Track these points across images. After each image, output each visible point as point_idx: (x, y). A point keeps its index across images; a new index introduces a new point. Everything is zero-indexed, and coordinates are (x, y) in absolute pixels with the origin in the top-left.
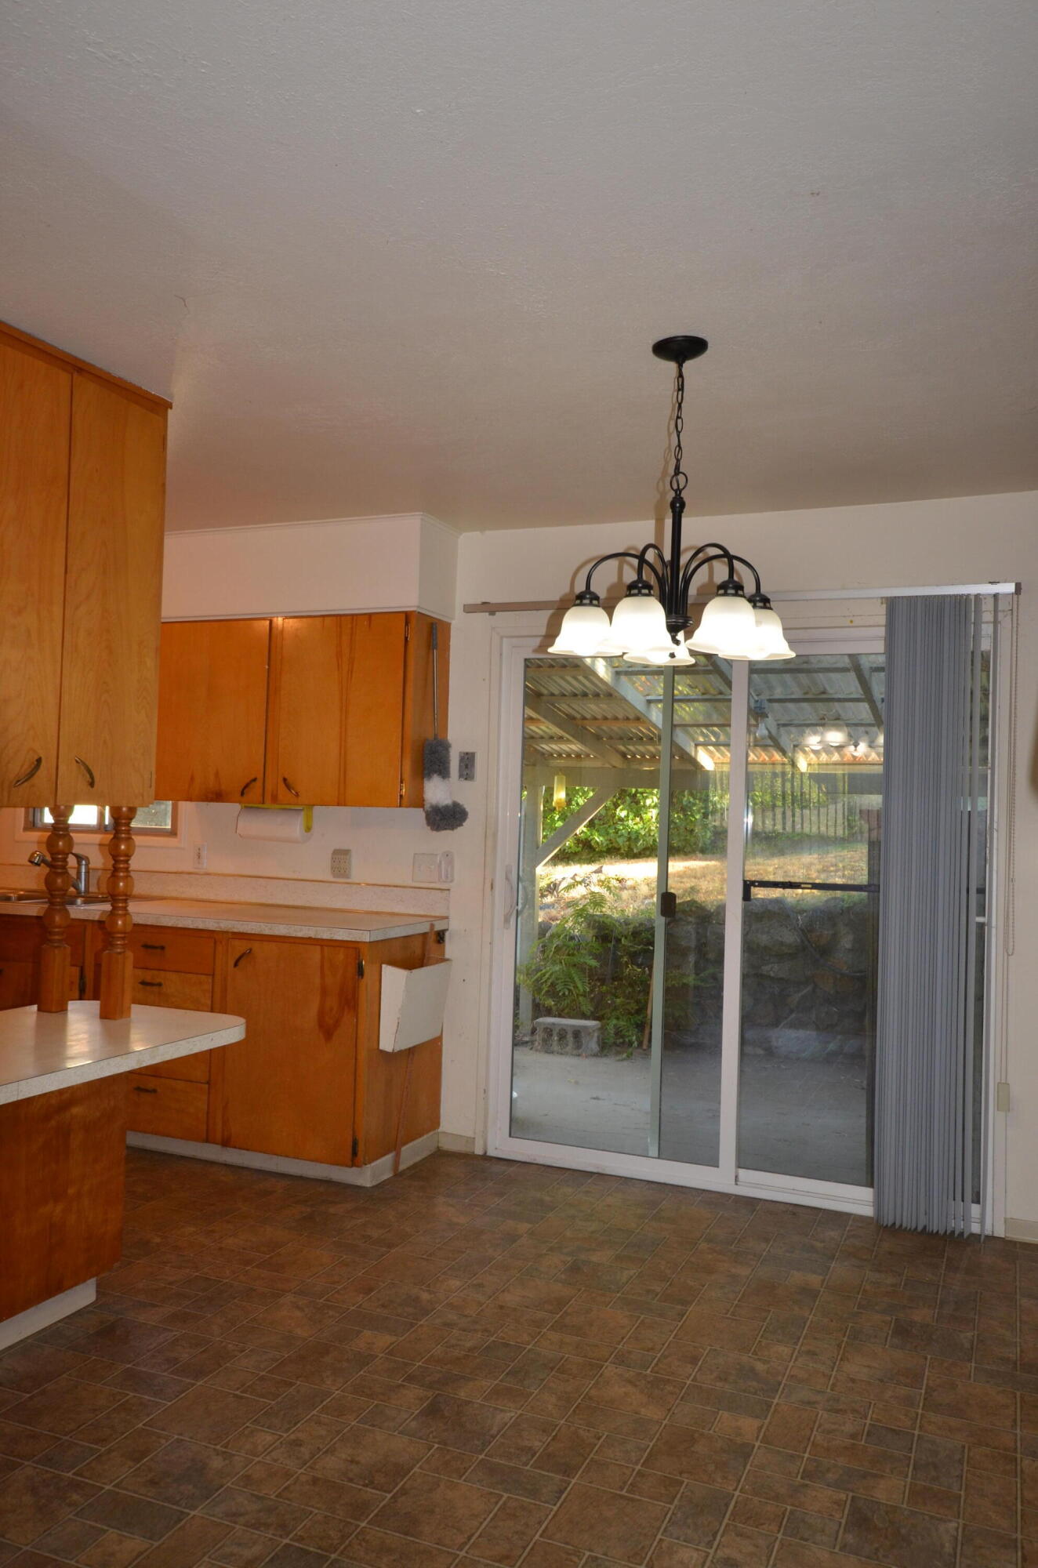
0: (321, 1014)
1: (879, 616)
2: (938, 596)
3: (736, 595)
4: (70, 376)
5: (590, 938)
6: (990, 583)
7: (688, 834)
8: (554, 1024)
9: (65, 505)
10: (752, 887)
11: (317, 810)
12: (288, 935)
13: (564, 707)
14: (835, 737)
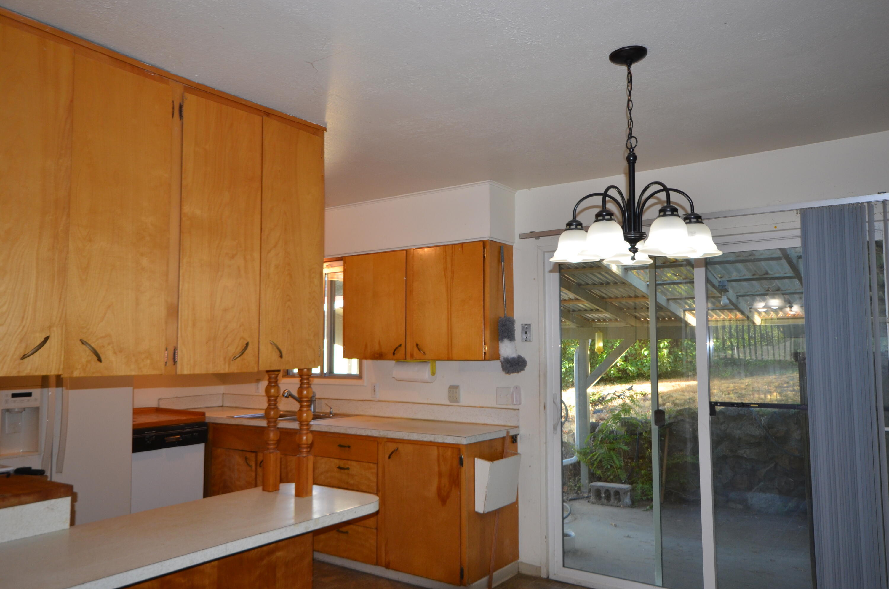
0: (439, 489)
1: (796, 221)
2: (839, 205)
3: (672, 215)
4: (261, 118)
5: (624, 432)
6: (879, 193)
7: (689, 364)
8: (602, 486)
9: (259, 193)
10: (716, 406)
11: (438, 362)
12: (418, 440)
13: (596, 291)
14: (775, 302)
